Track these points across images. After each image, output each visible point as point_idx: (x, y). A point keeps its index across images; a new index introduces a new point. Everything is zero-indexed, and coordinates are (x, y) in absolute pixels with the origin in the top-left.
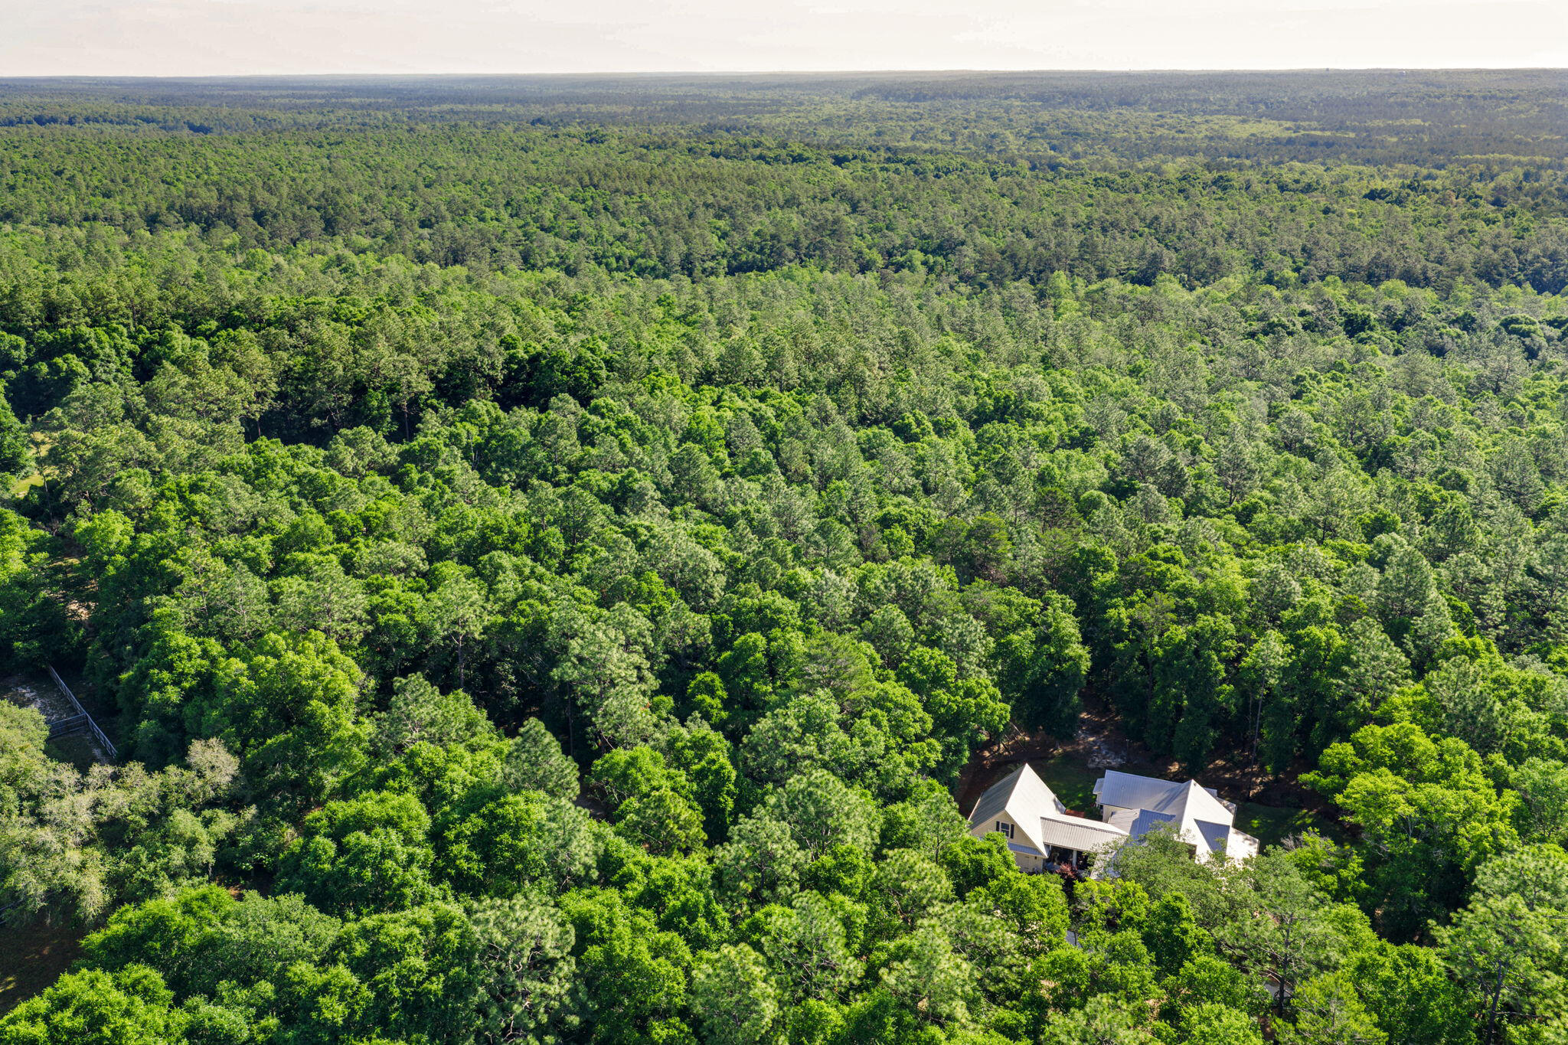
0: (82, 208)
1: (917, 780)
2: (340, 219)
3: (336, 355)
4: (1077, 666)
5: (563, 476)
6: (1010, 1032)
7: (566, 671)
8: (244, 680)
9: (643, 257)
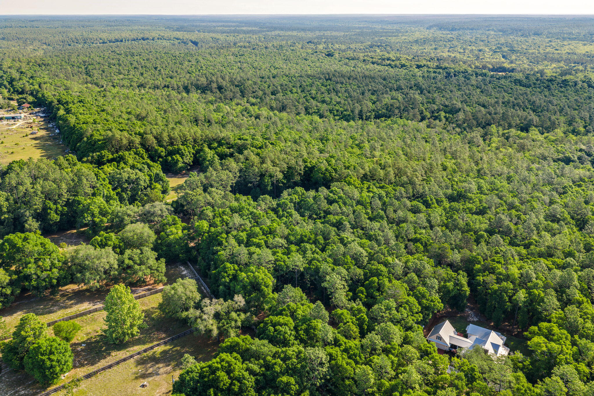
0: (164, 83)
1: (415, 325)
2: (246, 91)
3: (255, 164)
4: (466, 293)
5: (322, 215)
6: (429, 393)
7: (325, 285)
8: (245, 279)
9: (345, 111)
